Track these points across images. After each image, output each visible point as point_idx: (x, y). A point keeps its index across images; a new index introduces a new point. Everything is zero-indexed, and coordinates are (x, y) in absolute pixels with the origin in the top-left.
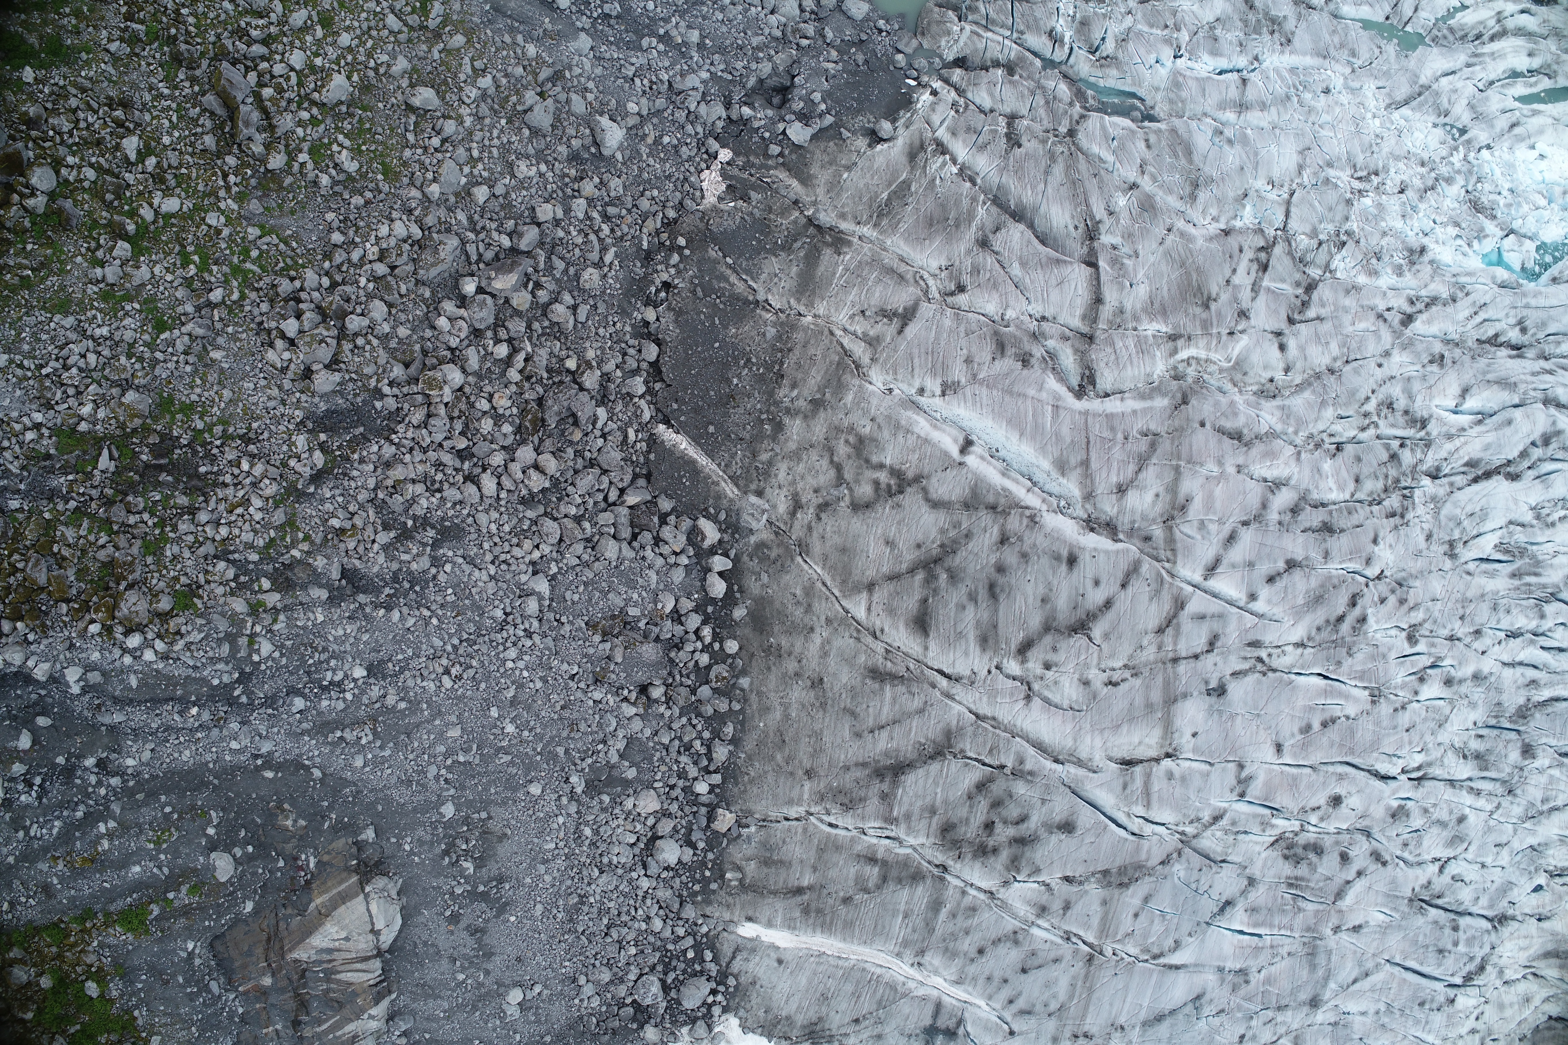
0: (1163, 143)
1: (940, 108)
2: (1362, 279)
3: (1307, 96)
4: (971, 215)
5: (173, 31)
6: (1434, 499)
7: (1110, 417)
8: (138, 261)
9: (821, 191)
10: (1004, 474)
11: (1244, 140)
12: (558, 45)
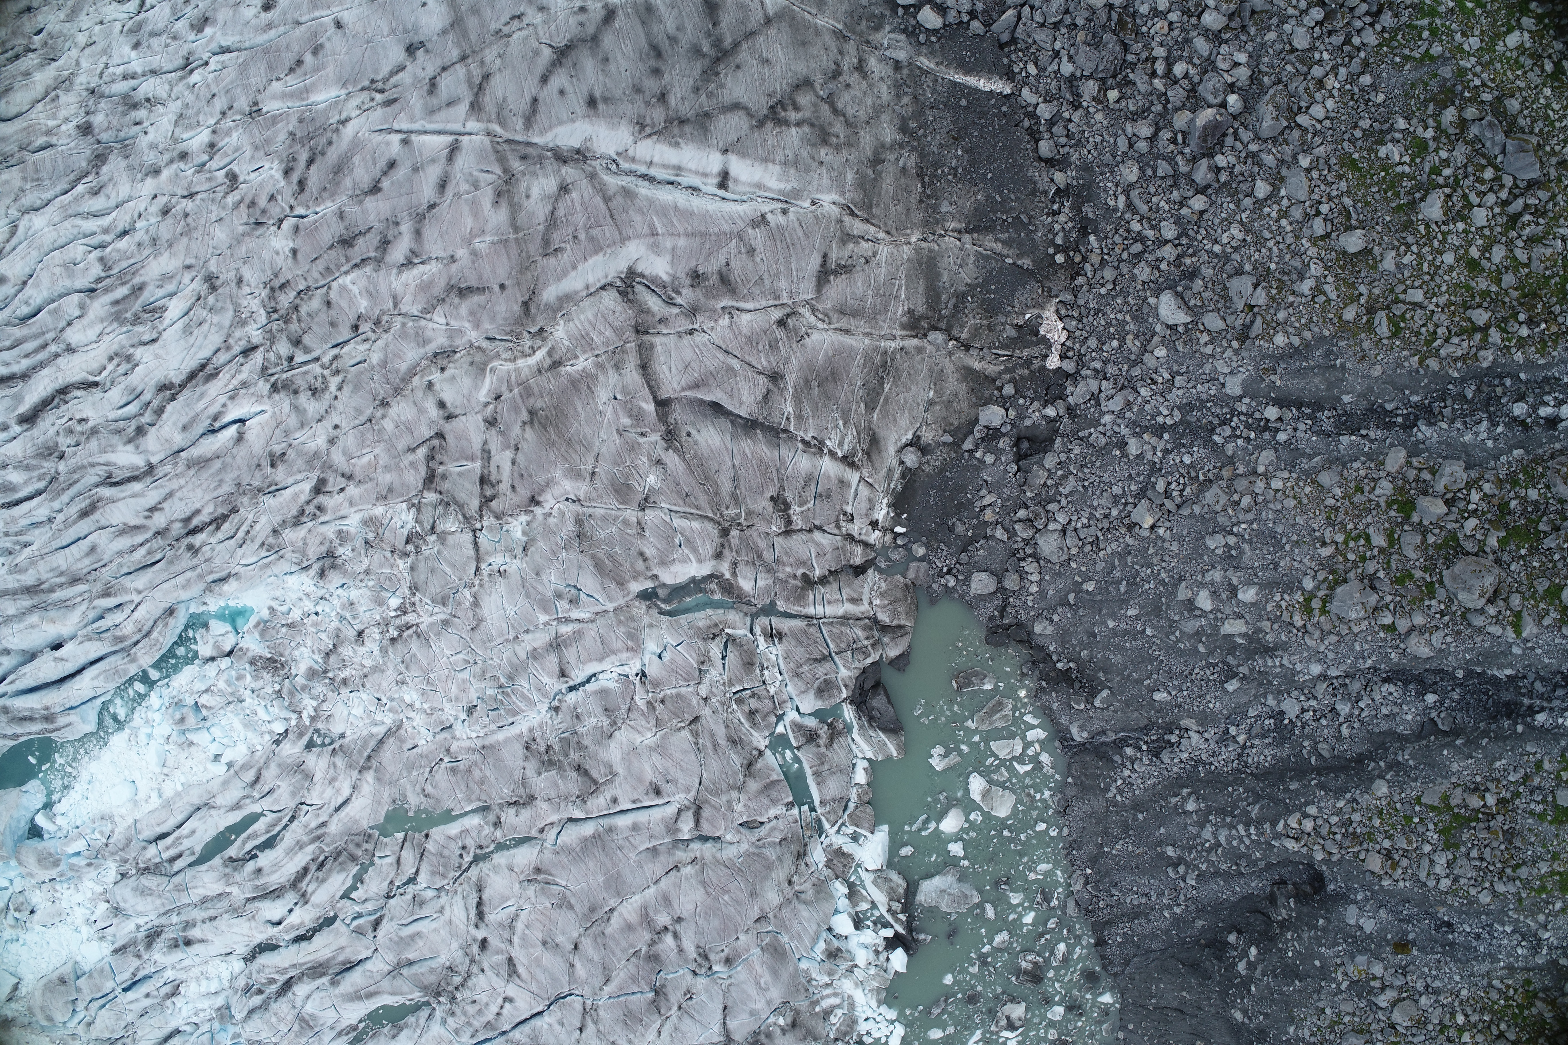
0: (627, 565)
1: (864, 505)
2: (379, 510)
3: (490, 692)
4: (798, 400)
6: (244, 323)
7: (598, 249)
9: (949, 368)
10: (680, 168)
11: (545, 605)
12: (1257, 367)
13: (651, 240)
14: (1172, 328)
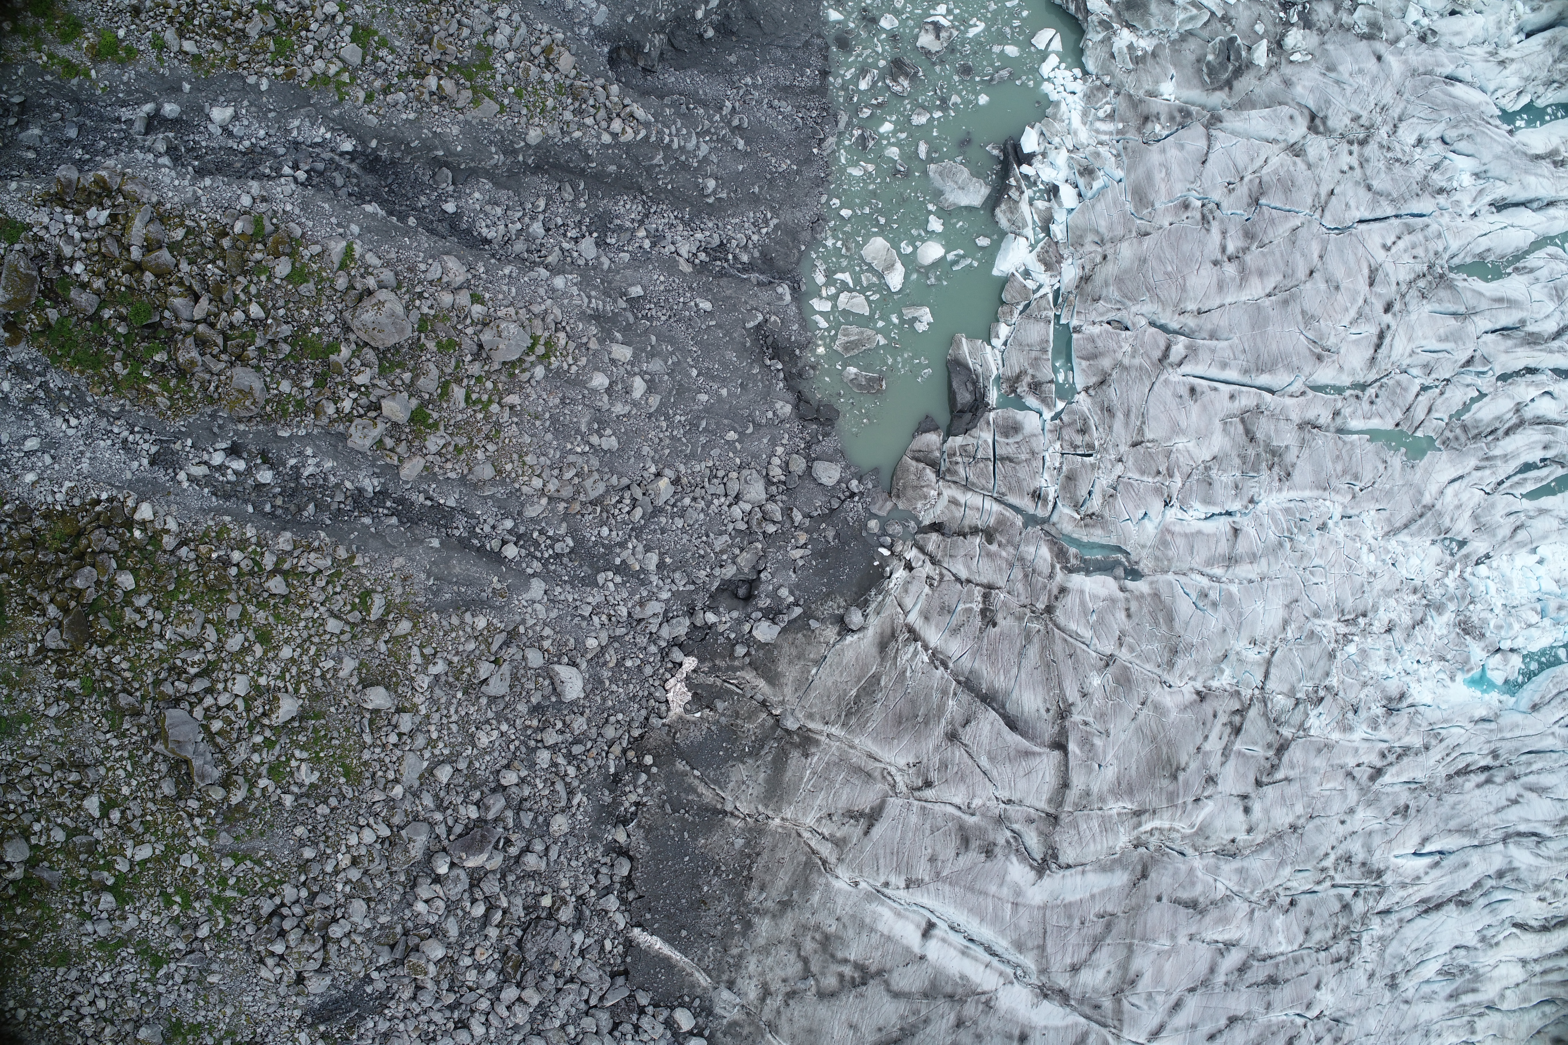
0: (1145, 610)
1: (913, 589)
3: (1302, 538)
4: (941, 709)
5: (109, 685)
6: (1381, 938)
7: (1068, 906)
8: (124, 911)
9: (788, 690)
11: (1229, 600)
12: (510, 602)
13: (1020, 900)
14: (574, 664)
